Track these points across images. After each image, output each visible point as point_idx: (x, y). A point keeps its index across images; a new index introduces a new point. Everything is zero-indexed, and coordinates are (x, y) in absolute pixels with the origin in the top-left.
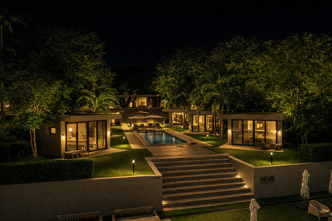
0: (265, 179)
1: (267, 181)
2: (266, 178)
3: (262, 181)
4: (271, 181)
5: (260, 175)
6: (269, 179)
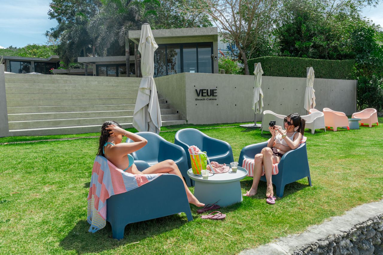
0: (202, 93)
1: (206, 96)
2: (204, 91)
3: (198, 95)
4: (211, 97)
5: (195, 86)
6: (209, 94)
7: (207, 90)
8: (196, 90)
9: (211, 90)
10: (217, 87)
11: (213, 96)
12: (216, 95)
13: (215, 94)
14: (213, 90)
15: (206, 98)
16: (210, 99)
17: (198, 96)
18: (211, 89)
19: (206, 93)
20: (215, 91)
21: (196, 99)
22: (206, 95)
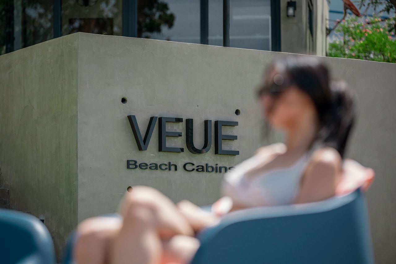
0: (162, 135)
1: (182, 150)
2: (170, 127)
3: (141, 144)
4: (208, 158)
5: (124, 100)
6: (198, 142)
7: (189, 123)
8: (131, 120)
9: (206, 123)
10: (237, 112)
11: (216, 152)
12: (233, 149)
13: (226, 146)
14: (216, 123)
15: (181, 159)
16: (201, 169)
17: (140, 149)
18: (209, 118)
19: (180, 135)
20: (226, 131)
21: (131, 165)
22: (184, 146)
